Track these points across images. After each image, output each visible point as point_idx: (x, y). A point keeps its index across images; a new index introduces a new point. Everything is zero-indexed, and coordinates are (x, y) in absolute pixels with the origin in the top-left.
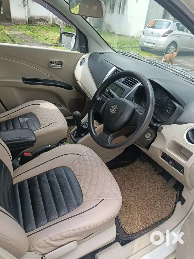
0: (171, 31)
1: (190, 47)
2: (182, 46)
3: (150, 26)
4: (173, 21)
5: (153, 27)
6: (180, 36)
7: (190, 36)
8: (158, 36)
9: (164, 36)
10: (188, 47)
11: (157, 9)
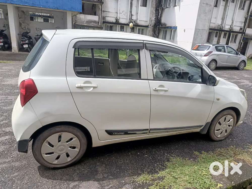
0: (211, 52)
1: (227, 63)
2: (221, 63)
3: (195, 48)
4: (212, 45)
5: (197, 49)
6: (219, 55)
7: (228, 55)
8: (201, 56)
9: (205, 56)
10: (226, 63)
11: (201, 36)
